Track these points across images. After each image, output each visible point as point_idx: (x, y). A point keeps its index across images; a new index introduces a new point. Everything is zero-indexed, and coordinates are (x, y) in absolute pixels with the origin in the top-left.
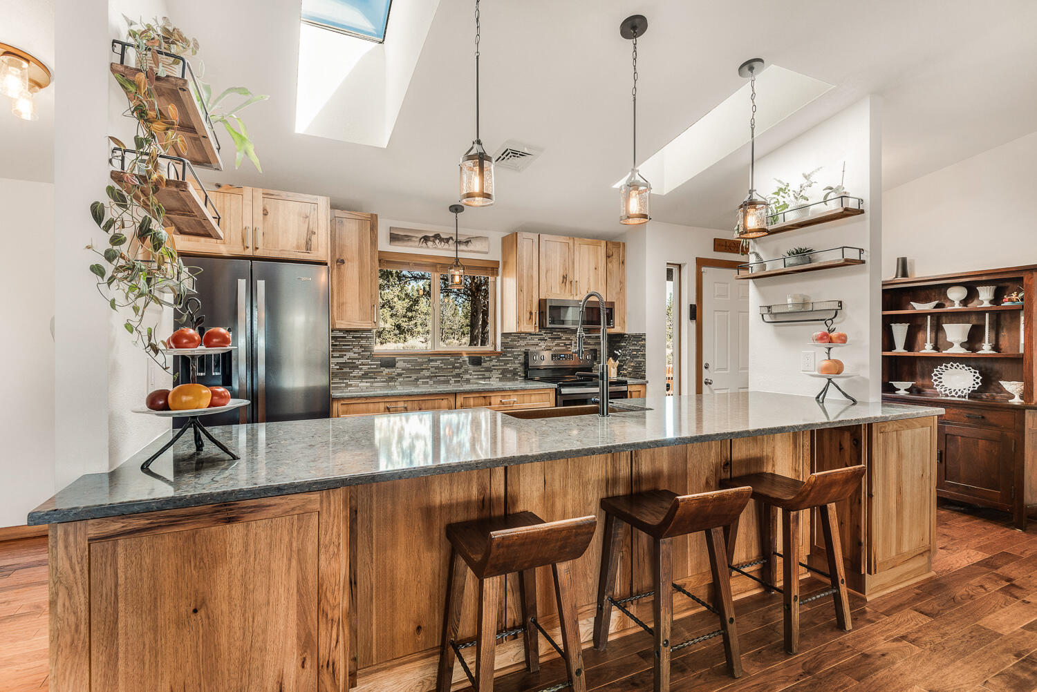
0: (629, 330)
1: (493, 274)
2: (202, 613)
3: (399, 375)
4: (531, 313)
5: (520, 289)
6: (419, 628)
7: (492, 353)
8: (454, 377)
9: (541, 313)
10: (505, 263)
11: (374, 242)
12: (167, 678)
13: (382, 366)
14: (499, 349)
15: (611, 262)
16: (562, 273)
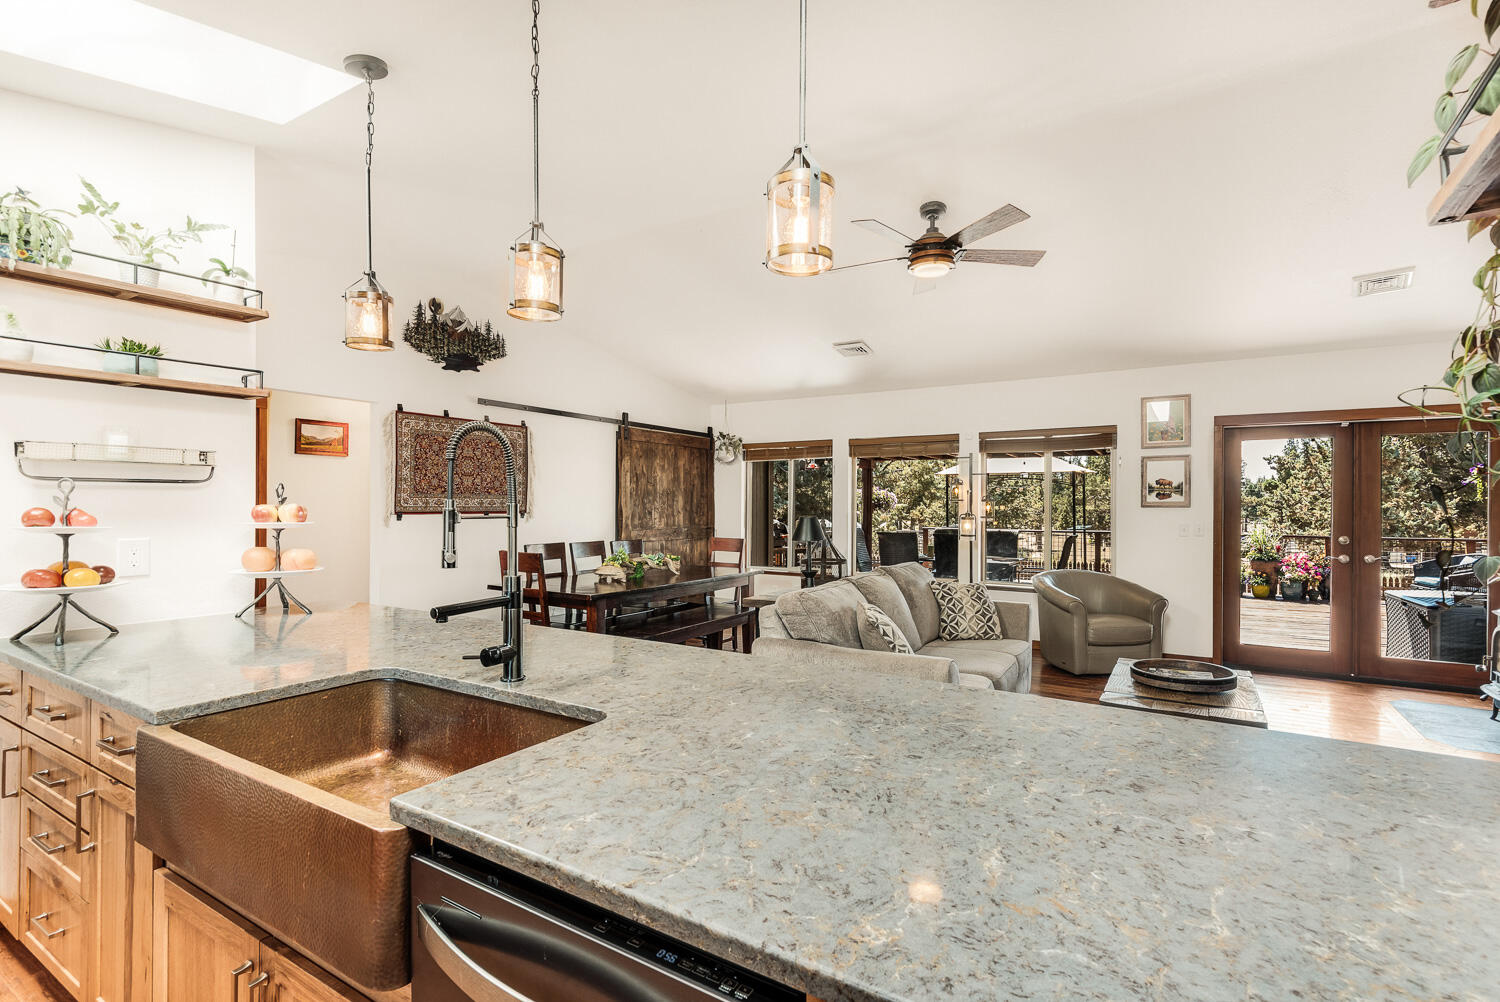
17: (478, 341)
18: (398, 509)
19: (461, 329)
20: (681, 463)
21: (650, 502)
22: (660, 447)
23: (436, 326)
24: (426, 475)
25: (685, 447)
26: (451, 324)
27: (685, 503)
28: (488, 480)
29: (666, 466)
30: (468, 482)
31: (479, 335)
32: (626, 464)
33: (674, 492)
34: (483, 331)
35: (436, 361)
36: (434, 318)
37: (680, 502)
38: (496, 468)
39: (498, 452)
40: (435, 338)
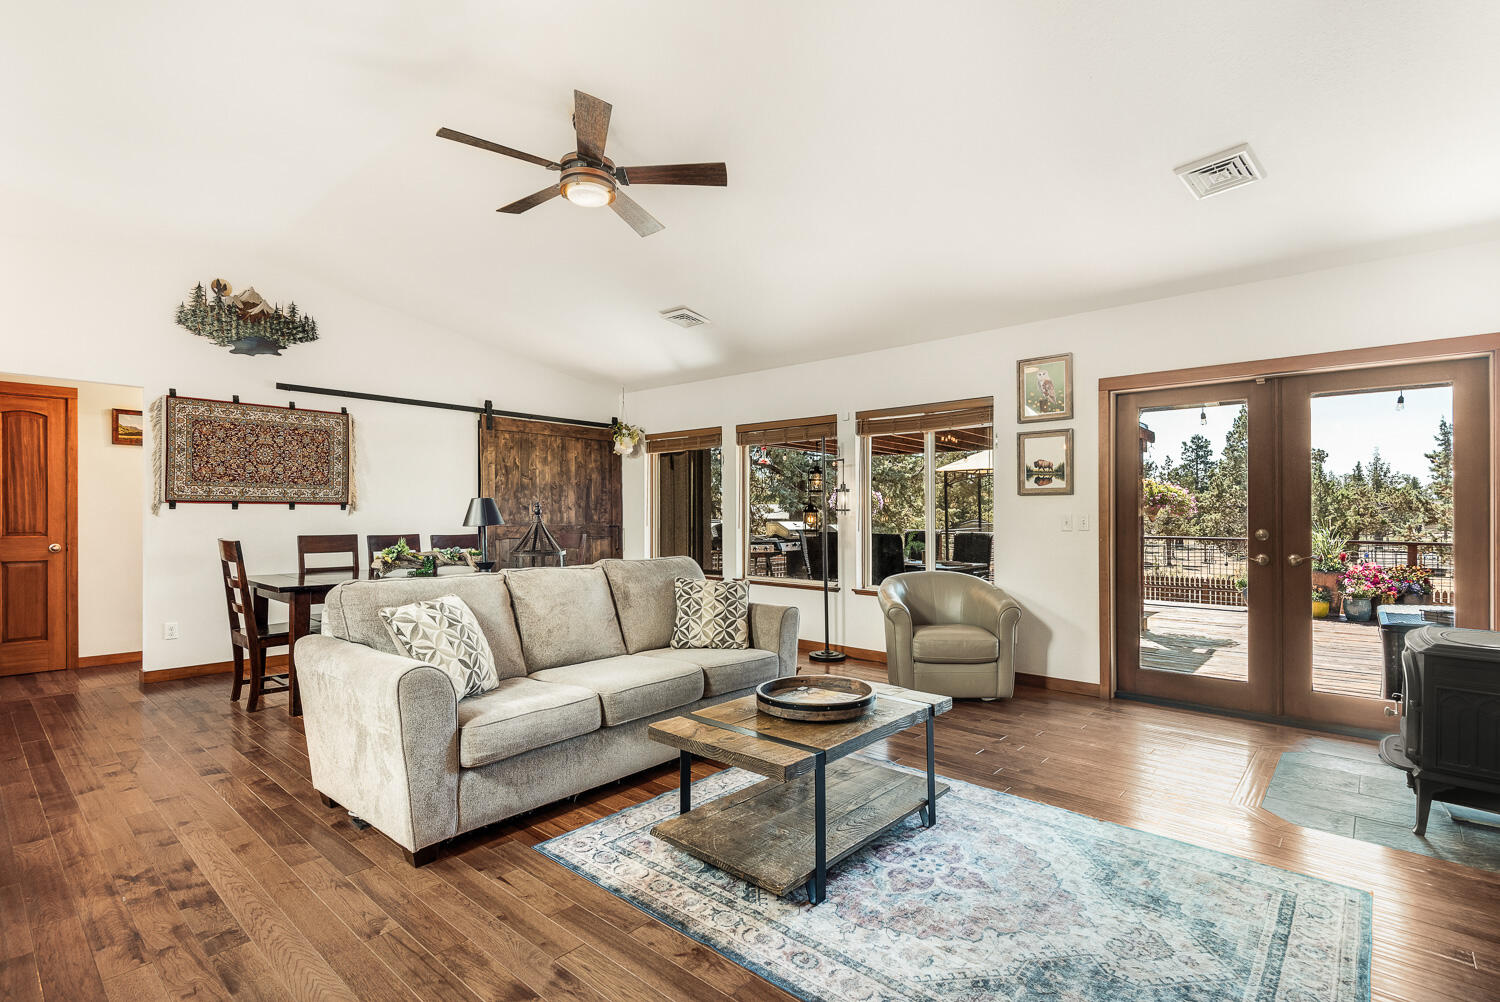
17: (279, 323)
18: (170, 498)
19: (255, 311)
20: (572, 455)
21: (525, 496)
22: (540, 438)
23: (220, 308)
24: (207, 462)
25: (578, 439)
26: (241, 306)
27: (579, 498)
28: (294, 469)
29: (549, 459)
30: (264, 470)
31: (280, 316)
32: (490, 454)
33: (561, 486)
34: (286, 313)
35: (222, 344)
36: (219, 300)
37: (571, 498)
38: (304, 457)
39: (307, 440)
40: (219, 320)
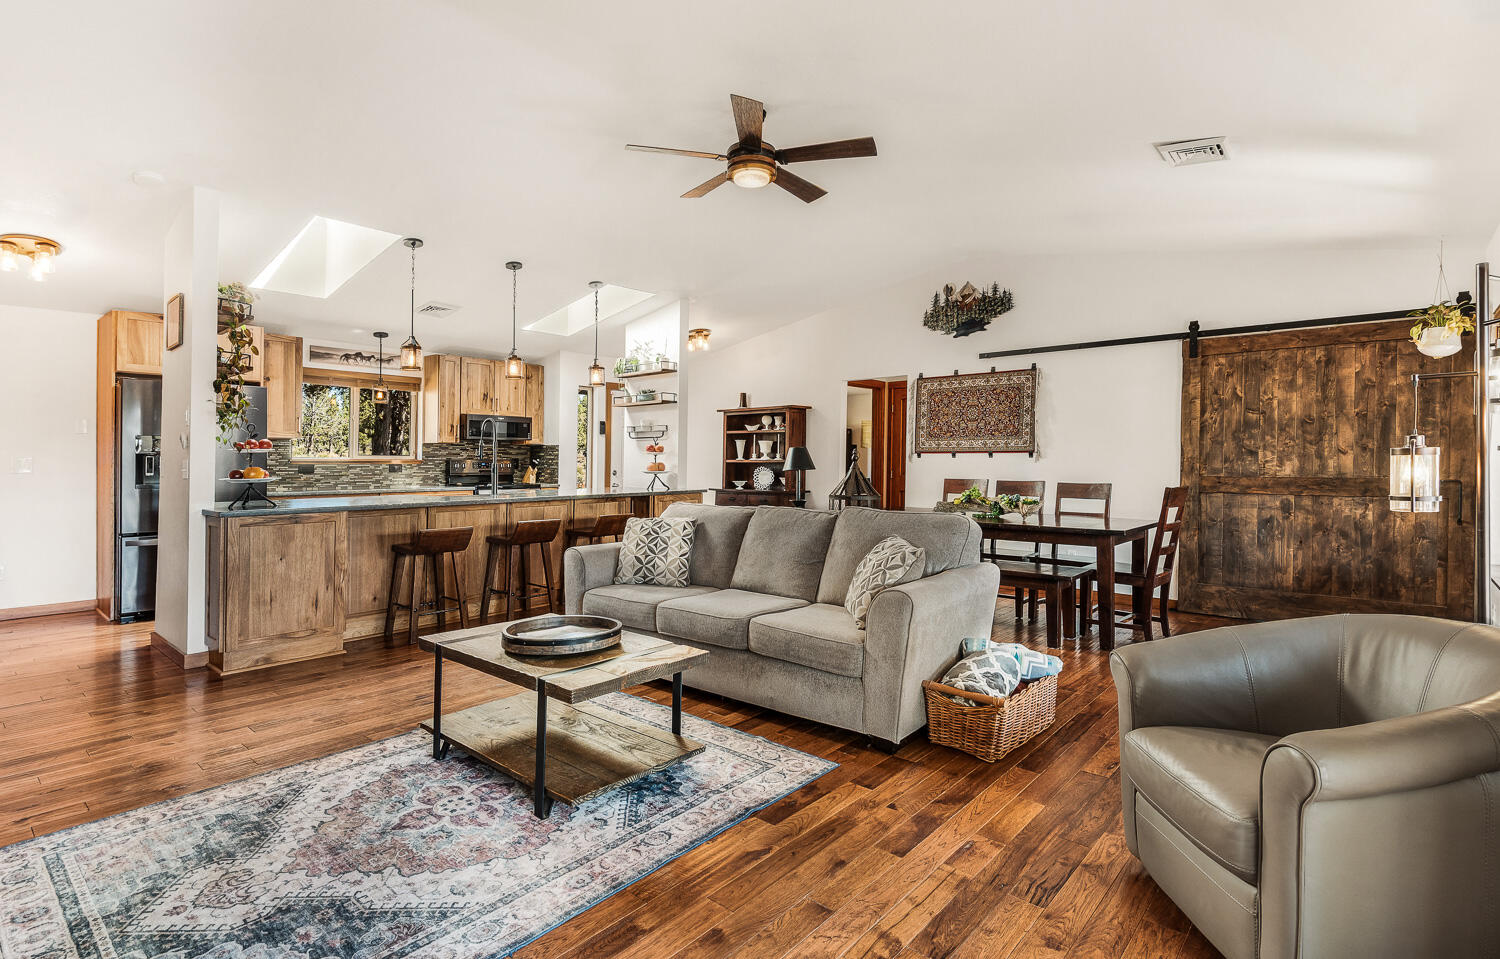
0: (547, 442)
1: (415, 390)
2: (284, 560)
3: (318, 480)
4: (452, 426)
5: (442, 406)
6: (375, 598)
7: (412, 461)
8: (373, 482)
9: (462, 427)
10: (427, 381)
11: (299, 361)
12: (269, 586)
13: (299, 472)
14: (420, 458)
15: (530, 383)
16: (483, 391)
17: (985, 304)
18: (918, 450)
19: (969, 300)
23: (948, 306)
24: (938, 423)
26: (961, 300)
28: (992, 423)
30: (972, 426)
31: (986, 298)
32: (1193, 387)
34: (990, 294)
35: (948, 333)
36: (947, 300)
38: (1000, 412)
39: (1002, 398)
40: (947, 316)
